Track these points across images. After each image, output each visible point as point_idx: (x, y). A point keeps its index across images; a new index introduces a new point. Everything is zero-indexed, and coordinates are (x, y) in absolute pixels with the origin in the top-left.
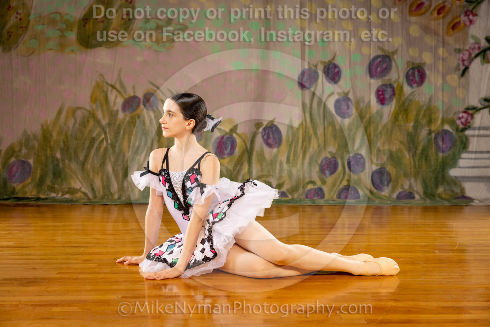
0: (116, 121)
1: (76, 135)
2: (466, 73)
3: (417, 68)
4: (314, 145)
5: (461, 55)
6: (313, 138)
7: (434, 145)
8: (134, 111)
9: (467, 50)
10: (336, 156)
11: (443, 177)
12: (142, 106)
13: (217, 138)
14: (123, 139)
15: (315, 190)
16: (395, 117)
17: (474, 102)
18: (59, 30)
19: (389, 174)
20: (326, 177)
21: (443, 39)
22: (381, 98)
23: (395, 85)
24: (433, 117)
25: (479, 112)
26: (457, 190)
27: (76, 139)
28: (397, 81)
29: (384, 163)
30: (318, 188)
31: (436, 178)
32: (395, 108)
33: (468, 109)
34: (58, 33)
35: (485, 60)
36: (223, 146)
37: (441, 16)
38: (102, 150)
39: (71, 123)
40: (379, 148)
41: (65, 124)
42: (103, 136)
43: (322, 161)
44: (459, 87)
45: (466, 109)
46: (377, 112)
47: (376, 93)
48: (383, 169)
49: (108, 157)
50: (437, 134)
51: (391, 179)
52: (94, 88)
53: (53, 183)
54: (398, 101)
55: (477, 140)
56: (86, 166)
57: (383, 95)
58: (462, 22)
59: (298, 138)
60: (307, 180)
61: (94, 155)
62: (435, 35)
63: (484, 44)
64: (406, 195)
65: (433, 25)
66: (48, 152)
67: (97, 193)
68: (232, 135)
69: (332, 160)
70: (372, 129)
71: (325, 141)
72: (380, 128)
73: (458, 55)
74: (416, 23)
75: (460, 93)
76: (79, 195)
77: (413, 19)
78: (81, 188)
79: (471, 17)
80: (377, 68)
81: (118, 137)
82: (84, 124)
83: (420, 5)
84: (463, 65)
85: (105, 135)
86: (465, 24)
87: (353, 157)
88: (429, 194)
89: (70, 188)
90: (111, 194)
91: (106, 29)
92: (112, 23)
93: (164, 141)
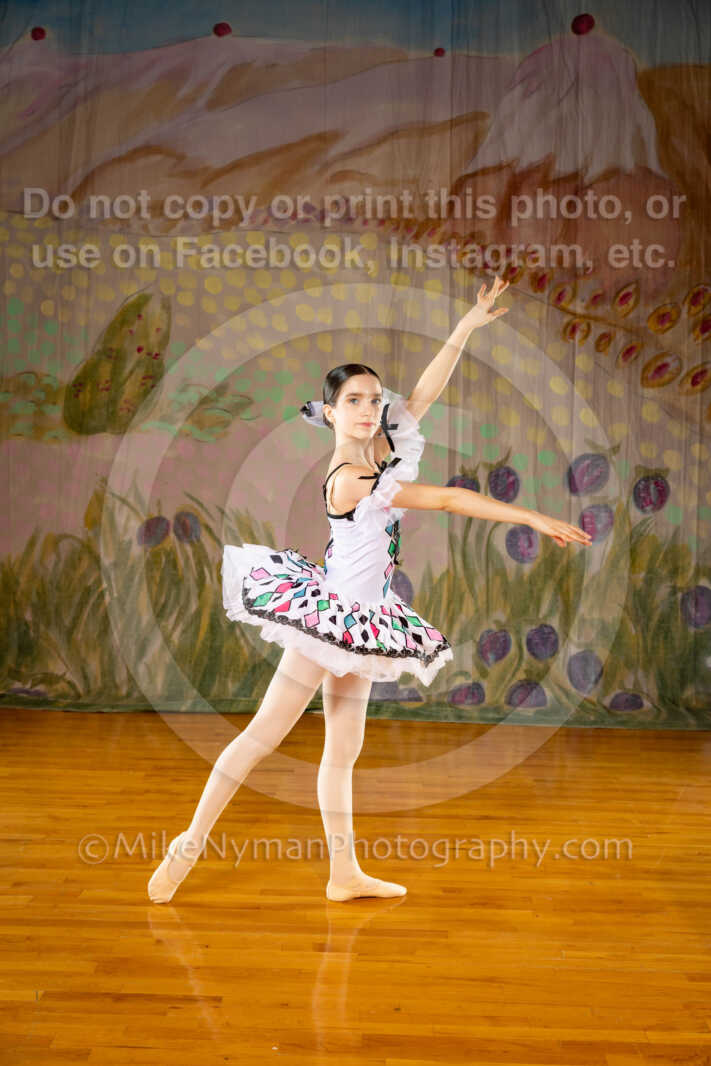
0: (127, 559)
1: (58, 582)
3: (653, 478)
4: (469, 608)
6: (467, 595)
7: (680, 613)
8: (157, 543)
10: (507, 628)
11: (695, 670)
12: (172, 535)
15: (469, 688)
16: (613, 562)
18: (32, 402)
19: (599, 662)
20: (489, 665)
21: (702, 429)
23: (614, 508)
24: (680, 564)
27: (58, 588)
28: (617, 500)
29: (591, 642)
30: (474, 684)
31: (682, 672)
32: (614, 547)
34: (31, 409)
37: (699, 387)
38: (102, 609)
39: (50, 561)
41: (41, 562)
42: (105, 585)
43: (482, 637)
46: (582, 551)
47: (579, 520)
48: (589, 653)
50: (687, 594)
51: (603, 671)
52: (91, 503)
53: (19, 665)
54: (618, 535)
56: (74, 635)
57: (592, 523)
59: (441, 596)
60: (455, 669)
61: (88, 616)
62: (687, 419)
64: (627, 700)
65: (683, 403)
66: (12, 611)
67: (91, 684)
69: (499, 635)
70: (571, 582)
71: (487, 601)
74: (653, 399)
76: (61, 686)
77: (649, 392)
78: (65, 674)
80: (584, 475)
81: (130, 587)
82: (73, 563)
83: (663, 368)
87: (537, 630)
88: (669, 699)
89: (46, 674)
90: (117, 687)
91: (113, 401)
92: (123, 393)
93: (209, 596)
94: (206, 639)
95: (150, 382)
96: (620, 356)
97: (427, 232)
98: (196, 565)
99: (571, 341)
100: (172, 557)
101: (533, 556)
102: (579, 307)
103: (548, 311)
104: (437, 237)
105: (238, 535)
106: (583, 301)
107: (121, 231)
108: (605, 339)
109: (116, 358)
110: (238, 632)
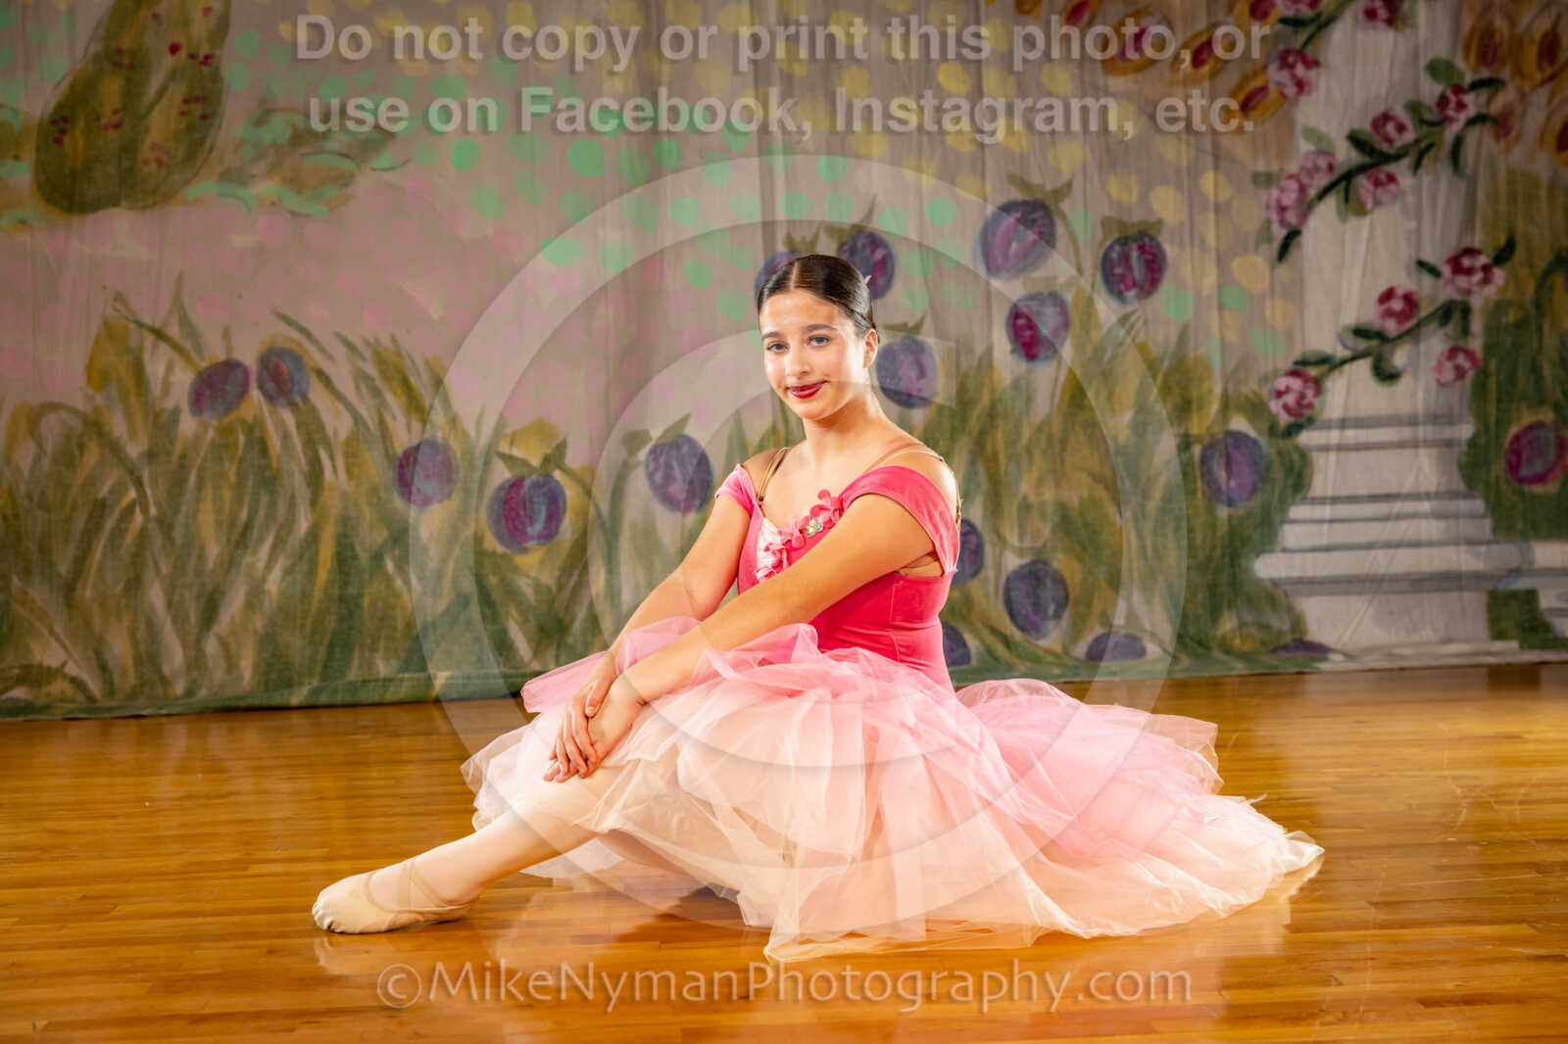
0: (172, 442)
1: (43, 493)
2: (1293, 250)
3: (1135, 240)
5: (1275, 193)
7: (1199, 483)
8: (228, 409)
9: (1291, 177)
11: (1235, 585)
12: (255, 394)
13: (501, 488)
14: (198, 500)
16: (1072, 397)
17: (1324, 340)
19: (1060, 581)
22: (1027, 339)
23: (1069, 297)
24: (1195, 393)
25: (1341, 372)
26: (1281, 624)
27: (43, 506)
28: (1073, 283)
29: (1044, 545)
31: (1213, 588)
33: (1304, 362)
35: (1353, 206)
36: (522, 512)
37: (1206, 69)
38: (130, 538)
39: (25, 457)
40: (1025, 498)
41: (8, 459)
42: (132, 494)
44: (1273, 296)
45: (1297, 363)
46: (1016, 385)
47: (1007, 325)
48: (1040, 566)
49: (150, 563)
50: (1209, 448)
51: (1067, 597)
52: (97, 342)
54: (1080, 346)
55: (1338, 462)
56: (78, 593)
57: (1031, 327)
58: (1272, 87)
61: (104, 554)
62: (1188, 133)
63: (1346, 155)
64: (1117, 645)
67: (116, 679)
68: (548, 477)
70: (1000, 437)
72: (1026, 434)
73: (1263, 194)
74: (1125, 95)
75: (1275, 311)
76: (58, 688)
77: (1118, 83)
78: (64, 665)
79: (1300, 70)
80: (1008, 243)
81: (179, 495)
82: (68, 458)
84: (1283, 222)
85: (137, 490)
86: (1282, 95)
88: (1192, 639)
89: (27, 668)
90: (165, 680)
91: (129, 148)
92: (147, 131)
93: (332, 502)
94: (328, 582)
95: (197, 110)
96: (1063, 16)
98: (303, 446)
100: (257, 434)
101: (927, 394)
105: (379, 383)
109: (130, 67)
110: (390, 565)
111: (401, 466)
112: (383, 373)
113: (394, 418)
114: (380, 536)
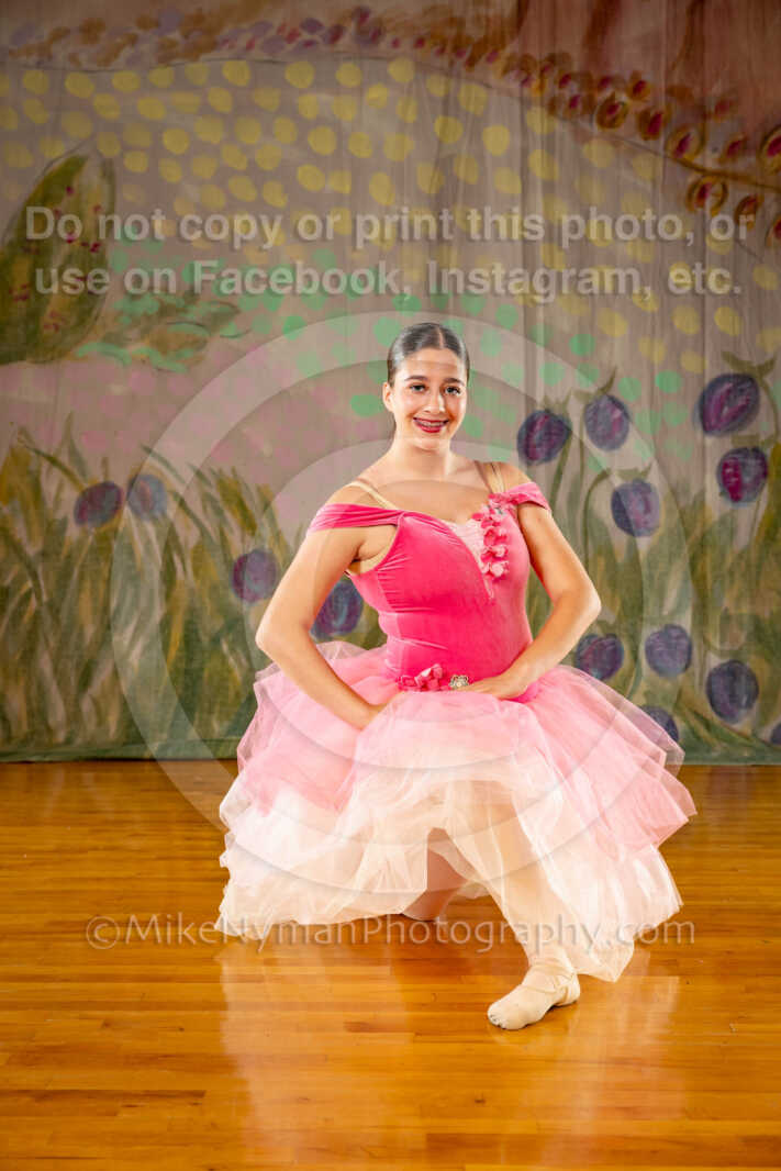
0: (60, 545)
8: (104, 521)
10: (617, 634)
12: (126, 511)
14: (80, 590)
16: (768, 532)
19: (752, 677)
22: (732, 485)
23: (768, 452)
28: (772, 440)
29: (741, 649)
32: (769, 506)
38: (27, 618)
40: (726, 610)
46: (722, 521)
47: (718, 471)
48: (737, 665)
49: (42, 640)
51: (757, 690)
52: (5, 465)
54: (775, 492)
57: (736, 475)
61: (7, 630)
67: (14, 729)
69: (607, 642)
70: (708, 561)
72: (729, 560)
80: (721, 407)
81: (65, 586)
85: (33, 581)
87: (660, 633)
90: (49, 730)
91: (34, 315)
92: (48, 302)
93: (181, 594)
94: (179, 659)
96: (772, 229)
97: (484, 58)
98: (162, 552)
99: (699, 210)
100: (127, 542)
101: (650, 525)
102: (710, 160)
103: (664, 166)
104: (500, 64)
105: (221, 504)
106: (715, 150)
107: (39, 65)
108: (749, 205)
109: (38, 252)
110: (225, 647)
111: (236, 570)
112: (224, 496)
113: (232, 531)
114: (218, 624)
